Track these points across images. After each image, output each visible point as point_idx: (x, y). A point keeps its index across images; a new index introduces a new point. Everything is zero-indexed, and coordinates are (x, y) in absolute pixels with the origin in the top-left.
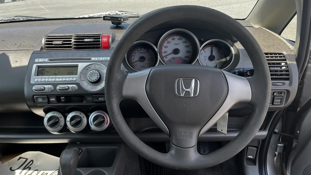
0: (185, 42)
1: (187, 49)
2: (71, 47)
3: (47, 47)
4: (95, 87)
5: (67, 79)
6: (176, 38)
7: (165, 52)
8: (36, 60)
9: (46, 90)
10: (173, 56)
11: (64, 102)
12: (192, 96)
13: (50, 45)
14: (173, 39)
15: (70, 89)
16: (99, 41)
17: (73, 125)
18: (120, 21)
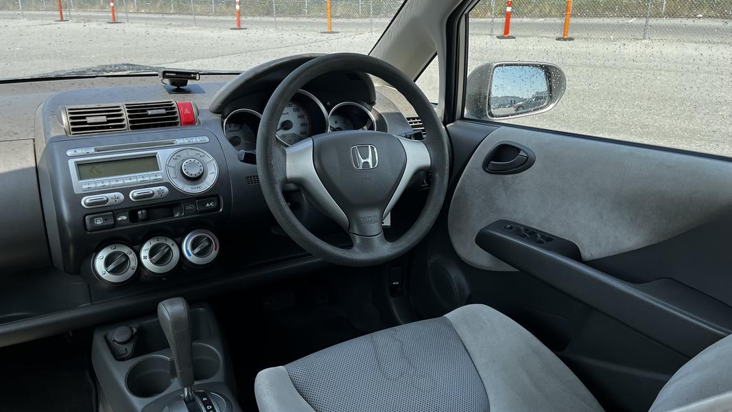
0: (296, 110)
1: (301, 121)
2: (122, 126)
3: (74, 130)
4: (198, 186)
5: (147, 179)
8: (69, 153)
9: (111, 202)
10: (282, 132)
11: (143, 220)
12: (371, 167)
13: (80, 123)
15: (156, 194)
16: (175, 113)
17: (157, 263)
18: (194, 78)
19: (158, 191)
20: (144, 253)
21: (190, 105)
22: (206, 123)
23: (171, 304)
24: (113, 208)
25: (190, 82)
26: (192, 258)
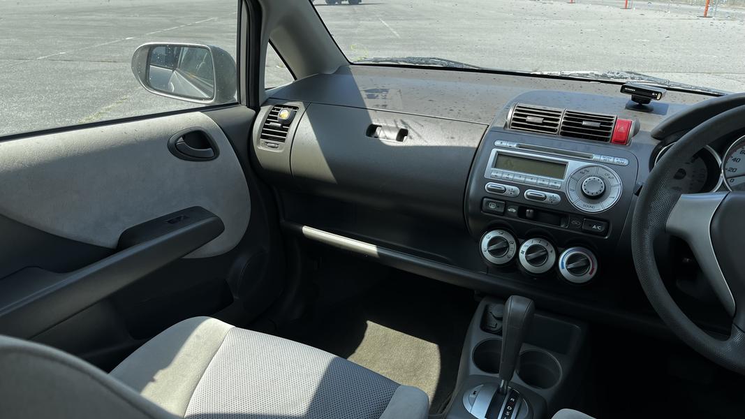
2: (555, 130)
3: (513, 124)
4: (592, 205)
5: (546, 183)
7: (732, 170)
8: (497, 143)
9: (507, 192)
11: (530, 219)
13: (520, 122)
15: (548, 199)
16: (610, 129)
17: (531, 261)
18: (655, 98)
19: (550, 197)
20: (524, 248)
21: (630, 124)
22: (638, 147)
23: (518, 301)
24: (507, 199)
25: (653, 101)
26: (564, 272)
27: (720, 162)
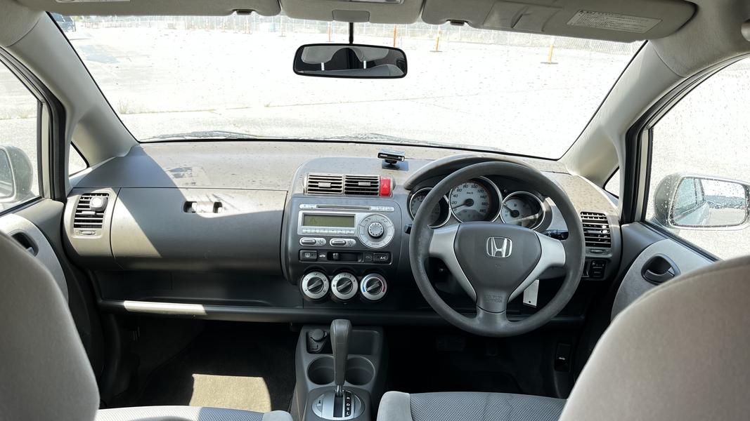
0: (481, 191)
1: (483, 200)
2: (340, 191)
3: (310, 190)
4: (378, 243)
5: (344, 232)
6: (470, 185)
7: (454, 203)
8: (302, 206)
9: (317, 244)
10: (464, 208)
11: (336, 260)
12: (504, 256)
13: (314, 187)
14: (465, 186)
15: (347, 244)
16: (377, 186)
17: (341, 291)
18: (401, 160)
19: (349, 242)
20: (334, 282)
21: (389, 181)
22: (397, 197)
23: (340, 323)
24: (317, 248)
25: (398, 162)
26: (365, 293)
27: (447, 200)
